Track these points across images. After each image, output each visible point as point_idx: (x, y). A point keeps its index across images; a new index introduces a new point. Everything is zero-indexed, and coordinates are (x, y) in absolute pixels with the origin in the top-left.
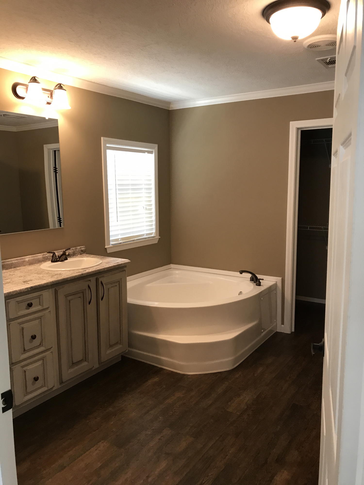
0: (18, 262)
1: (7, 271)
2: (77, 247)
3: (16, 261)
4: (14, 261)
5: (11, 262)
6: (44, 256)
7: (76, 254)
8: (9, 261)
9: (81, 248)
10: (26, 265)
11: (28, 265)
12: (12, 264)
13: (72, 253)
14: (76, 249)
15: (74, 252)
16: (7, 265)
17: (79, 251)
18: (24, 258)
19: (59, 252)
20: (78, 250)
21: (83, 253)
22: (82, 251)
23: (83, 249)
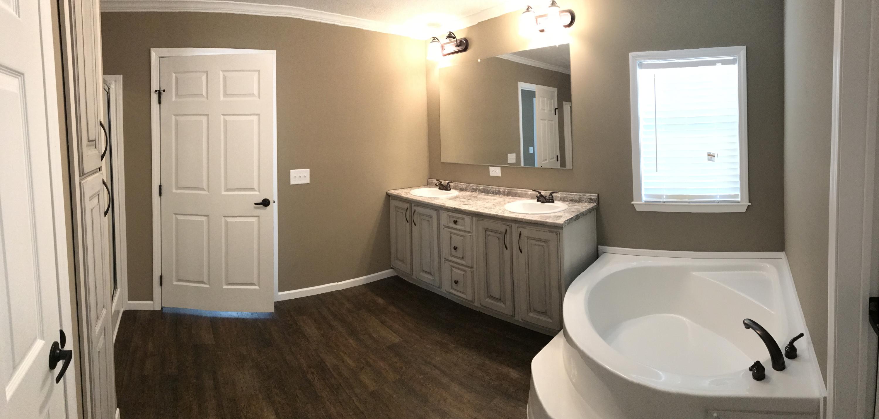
0: (521, 193)
1: (512, 198)
2: (586, 194)
3: (520, 192)
4: (519, 191)
5: (516, 191)
6: (546, 194)
7: (583, 201)
8: (514, 190)
9: (591, 196)
10: (528, 198)
11: (530, 198)
12: (517, 193)
13: (577, 199)
14: (585, 195)
15: (581, 198)
16: (513, 193)
17: (587, 198)
18: (528, 191)
19: (563, 194)
20: (585, 197)
21: (592, 203)
22: (591, 199)
23: (593, 197)
